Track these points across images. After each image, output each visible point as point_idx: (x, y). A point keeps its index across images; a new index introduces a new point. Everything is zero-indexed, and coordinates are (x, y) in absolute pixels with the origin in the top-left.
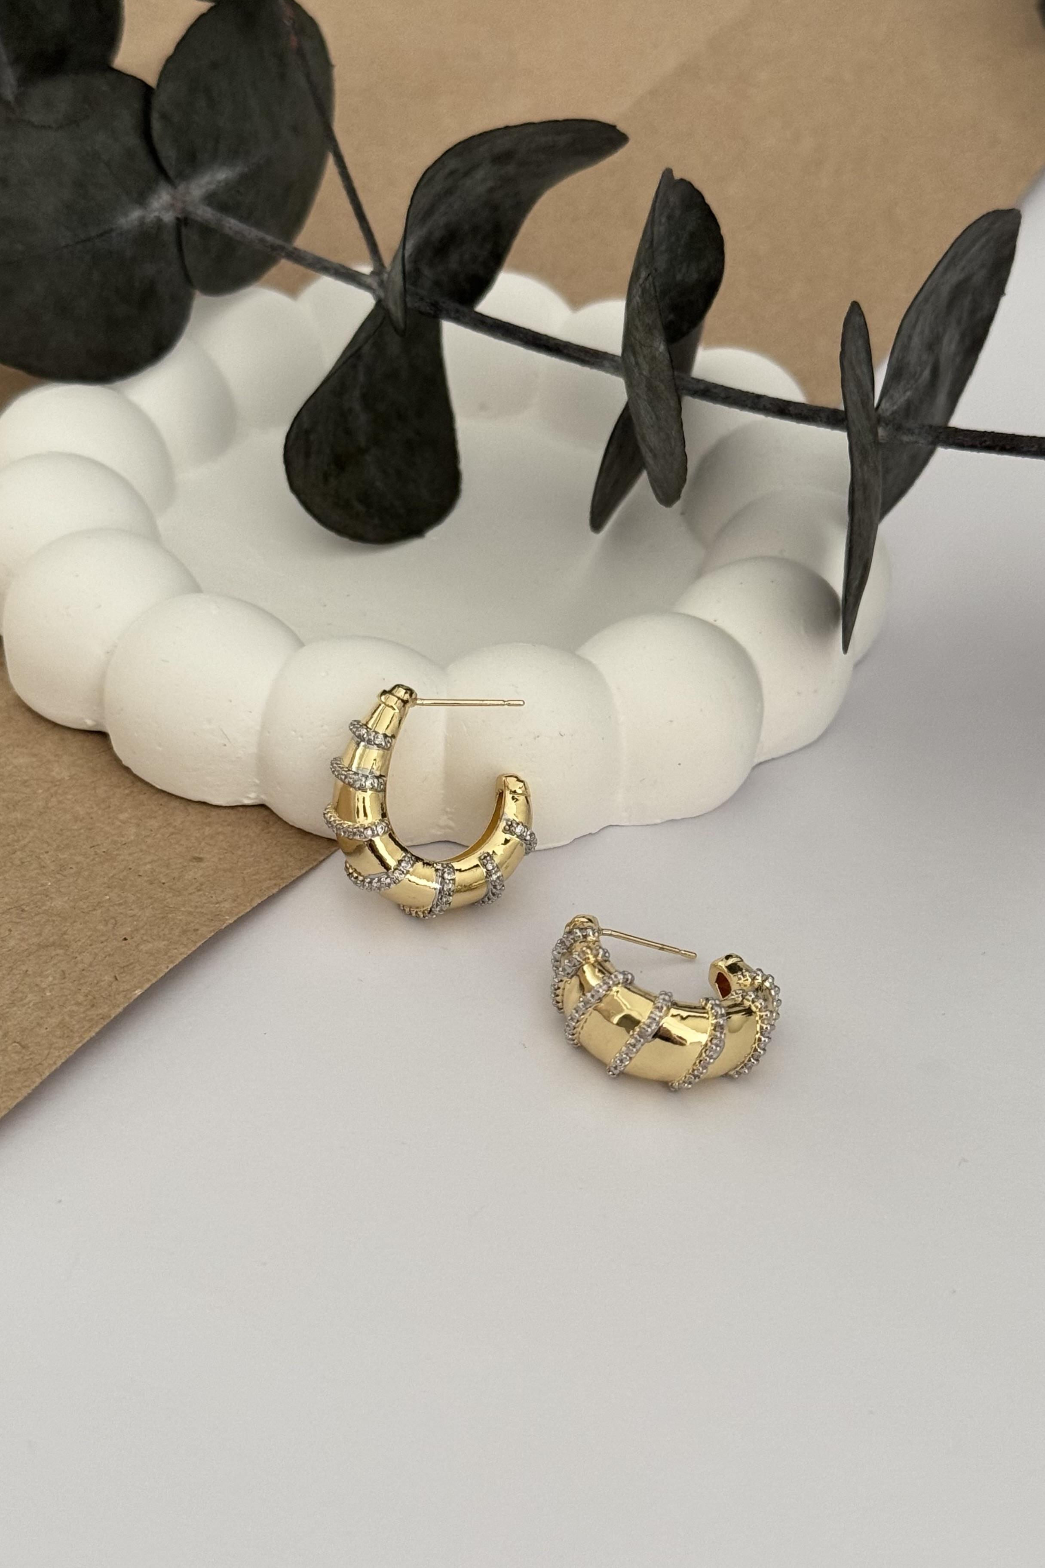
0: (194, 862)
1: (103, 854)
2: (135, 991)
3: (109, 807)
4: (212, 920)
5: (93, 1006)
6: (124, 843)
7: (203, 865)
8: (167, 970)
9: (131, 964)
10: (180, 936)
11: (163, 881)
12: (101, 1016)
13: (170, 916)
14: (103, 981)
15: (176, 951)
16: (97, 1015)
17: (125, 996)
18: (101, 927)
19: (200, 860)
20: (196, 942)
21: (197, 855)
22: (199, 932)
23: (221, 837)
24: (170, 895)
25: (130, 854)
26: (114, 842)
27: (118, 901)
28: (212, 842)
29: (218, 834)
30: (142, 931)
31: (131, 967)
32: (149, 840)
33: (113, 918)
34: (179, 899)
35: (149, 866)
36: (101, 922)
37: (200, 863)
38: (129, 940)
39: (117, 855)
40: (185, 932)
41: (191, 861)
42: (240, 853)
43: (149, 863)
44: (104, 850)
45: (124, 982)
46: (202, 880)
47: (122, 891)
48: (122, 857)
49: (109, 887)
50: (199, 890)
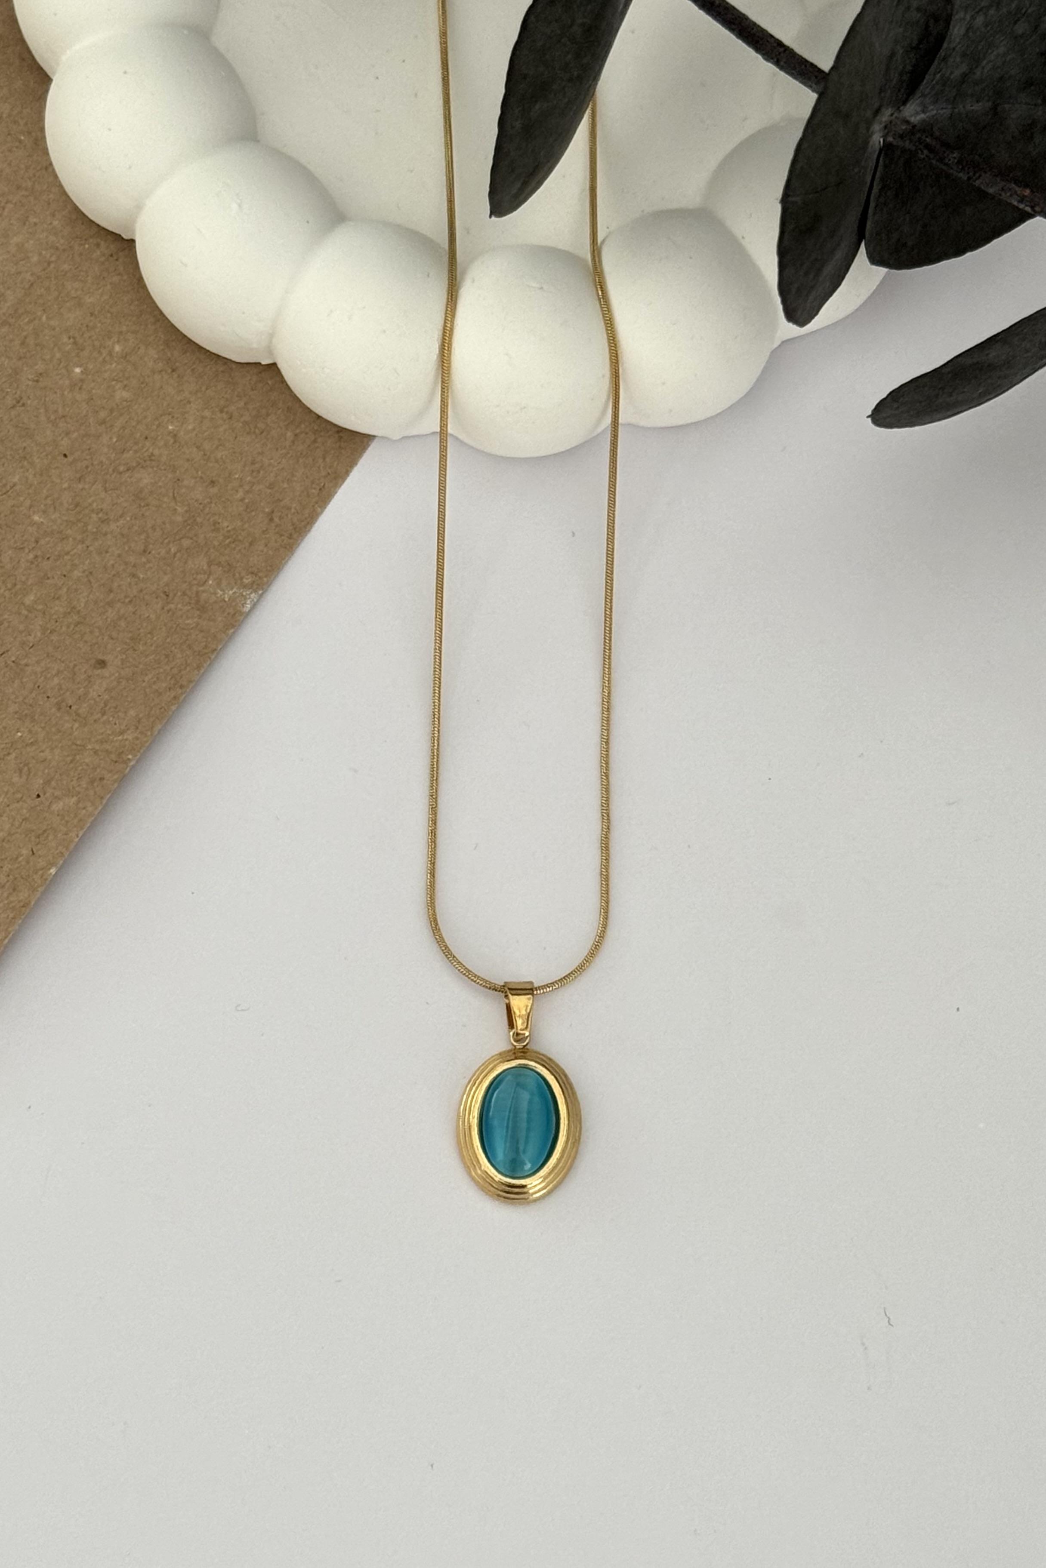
0: (98, 669)
1: (12, 664)
2: (50, 869)
3: (15, 585)
4: (116, 762)
5: (14, 890)
6: (31, 645)
7: (105, 672)
8: (77, 840)
9: (45, 831)
10: (87, 789)
11: (70, 703)
12: (22, 904)
13: (78, 757)
14: (22, 855)
15: (84, 811)
16: (19, 902)
17: (42, 876)
18: (16, 779)
19: (102, 664)
20: (102, 798)
21: (100, 657)
22: (105, 781)
23: (123, 624)
24: (77, 725)
25: (38, 662)
26: (23, 643)
27: (30, 739)
28: (114, 634)
29: (120, 619)
30: (53, 783)
31: (45, 835)
32: (54, 637)
33: (26, 765)
34: (86, 729)
35: (56, 681)
36: (15, 772)
37: (104, 670)
38: (42, 798)
39: (27, 665)
40: (92, 782)
41: (95, 667)
42: (141, 648)
43: (57, 674)
44: (13, 659)
45: (40, 857)
46: (106, 697)
47: (32, 724)
48: (29, 669)
49: (20, 719)
50: (103, 714)
